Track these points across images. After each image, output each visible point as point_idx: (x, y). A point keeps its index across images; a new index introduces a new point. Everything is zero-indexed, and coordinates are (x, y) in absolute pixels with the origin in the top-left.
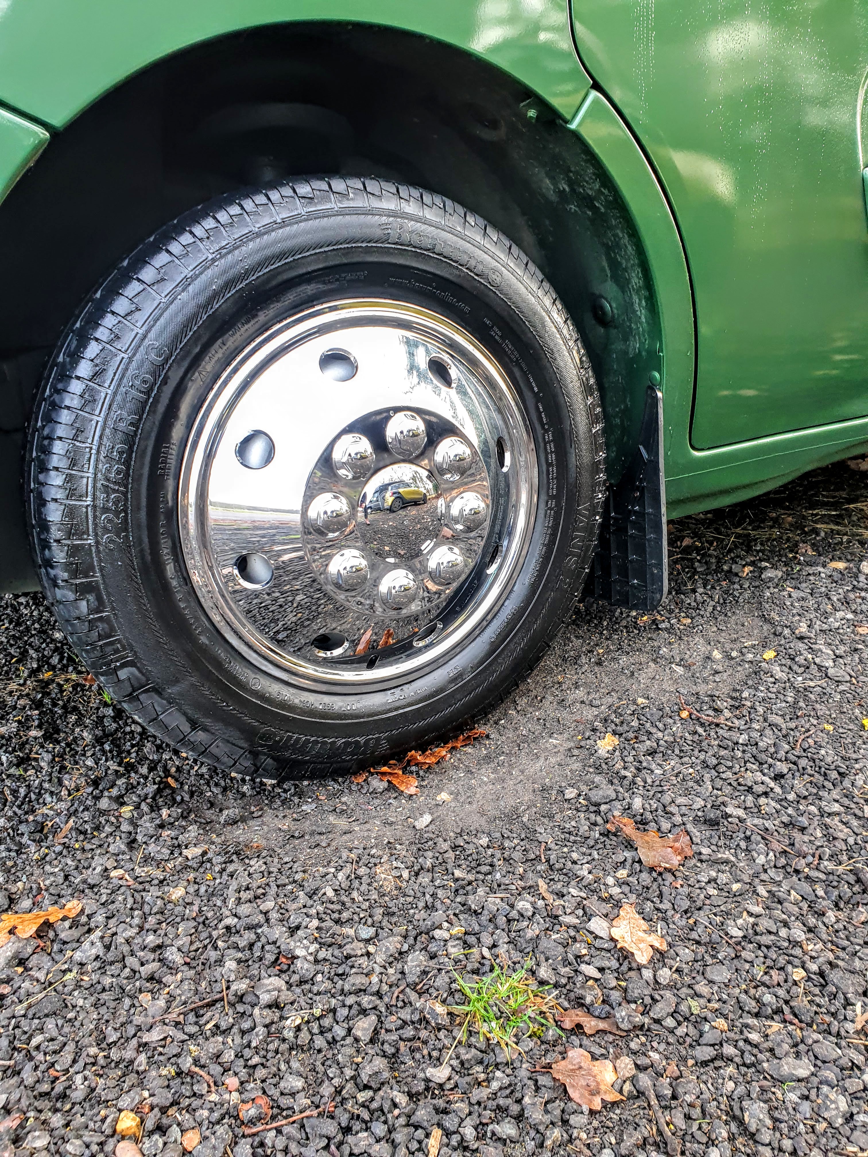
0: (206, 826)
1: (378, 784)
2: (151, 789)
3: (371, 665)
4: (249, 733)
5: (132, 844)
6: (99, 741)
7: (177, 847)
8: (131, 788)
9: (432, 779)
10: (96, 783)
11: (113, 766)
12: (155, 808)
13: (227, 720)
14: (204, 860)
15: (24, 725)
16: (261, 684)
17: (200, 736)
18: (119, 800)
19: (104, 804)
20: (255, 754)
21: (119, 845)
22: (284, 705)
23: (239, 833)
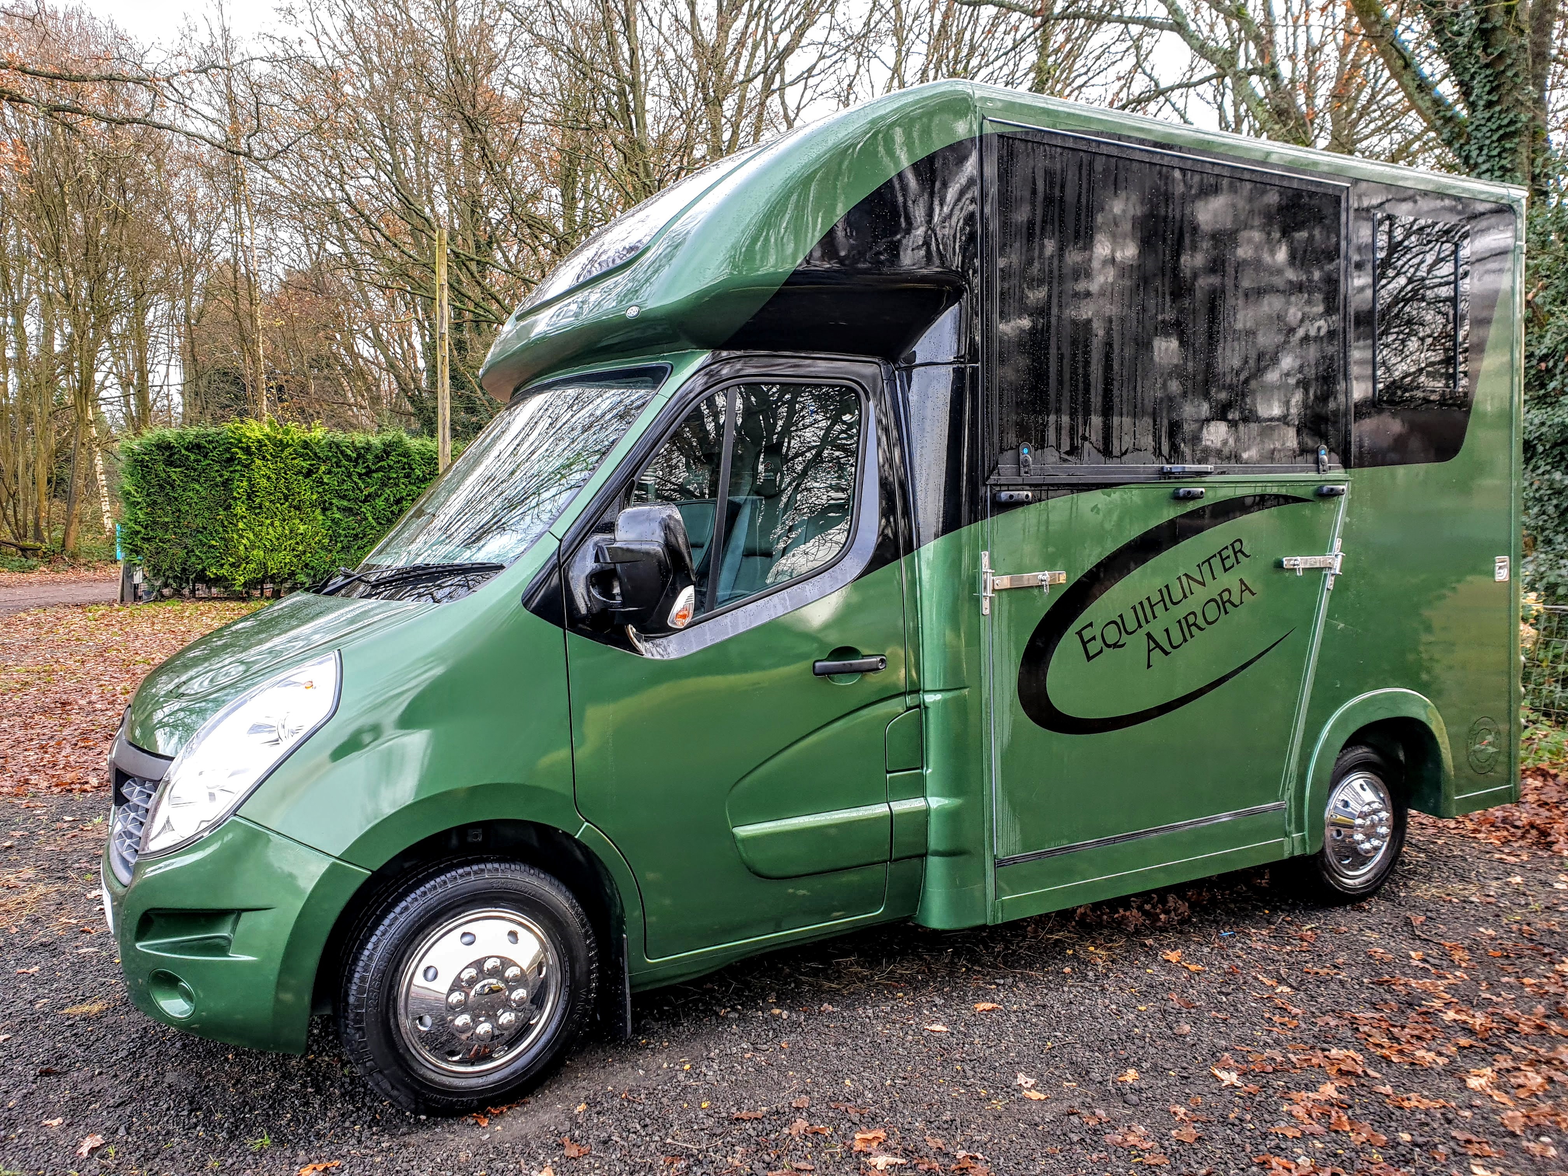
0: (392, 1136)
1: (471, 1121)
2: (369, 1118)
3: (473, 1064)
4: (417, 1094)
5: (359, 1142)
6: (343, 1095)
7: (379, 1143)
8: (359, 1118)
9: (497, 1120)
10: (343, 1115)
11: (351, 1107)
12: (370, 1127)
13: (406, 1086)
14: (390, 1148)
15: (304, 1085)
16: (423, 1071)
17: (395, 1093)
18: (354, 1123)
19: (347, 1124)
20: (417, 1103)
21: (353, 1141)
22: (431, 1081)
23: (406, 1139)
